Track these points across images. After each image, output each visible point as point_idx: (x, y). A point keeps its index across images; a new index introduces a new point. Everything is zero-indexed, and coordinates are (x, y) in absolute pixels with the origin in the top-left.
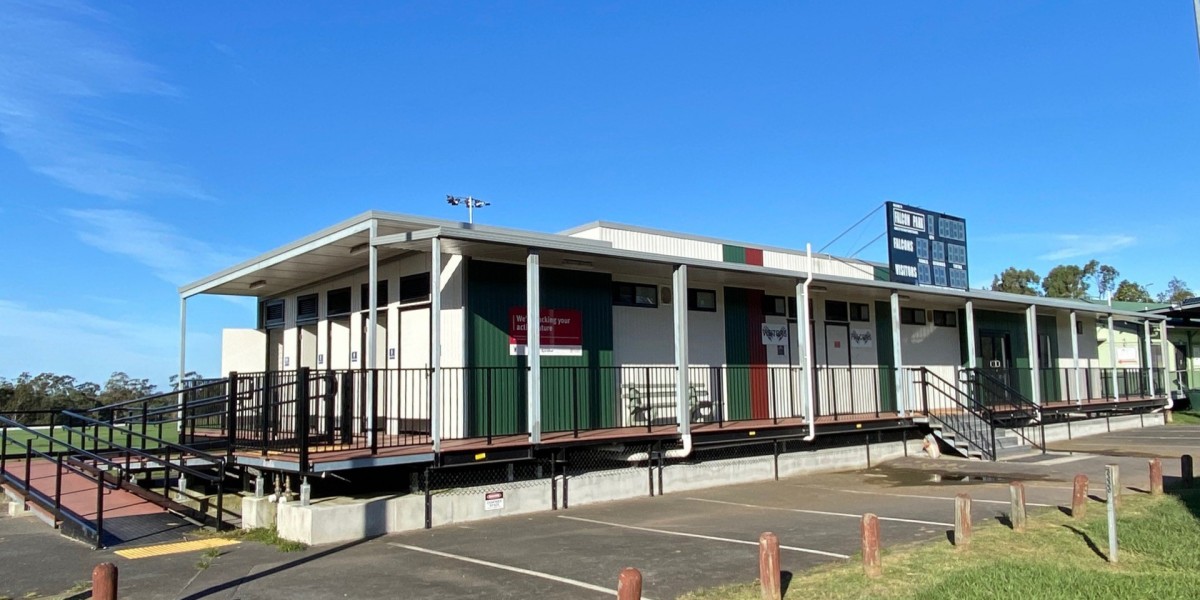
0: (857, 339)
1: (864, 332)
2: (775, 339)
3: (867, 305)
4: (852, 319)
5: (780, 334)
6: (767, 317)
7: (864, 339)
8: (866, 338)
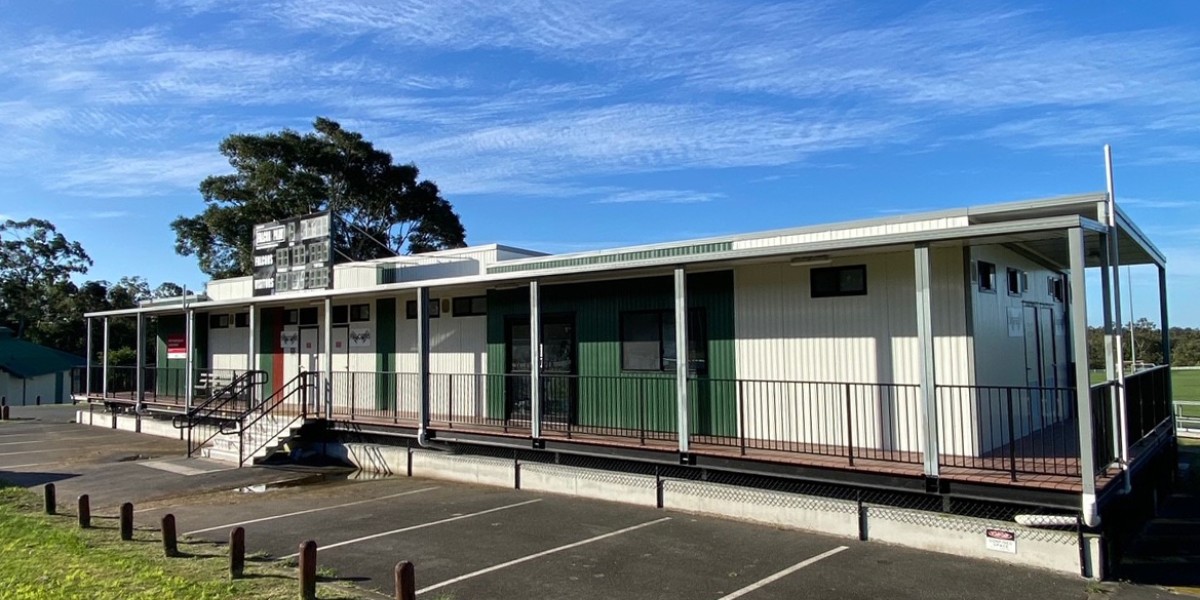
0: (356, 338)
1: (363, 331)
2: (289, 342)
3: (368, 305)
4: (352, 320)
5: (293, 339)
6: (286, 327)
7: (363, 338)
8: (364, 337)
